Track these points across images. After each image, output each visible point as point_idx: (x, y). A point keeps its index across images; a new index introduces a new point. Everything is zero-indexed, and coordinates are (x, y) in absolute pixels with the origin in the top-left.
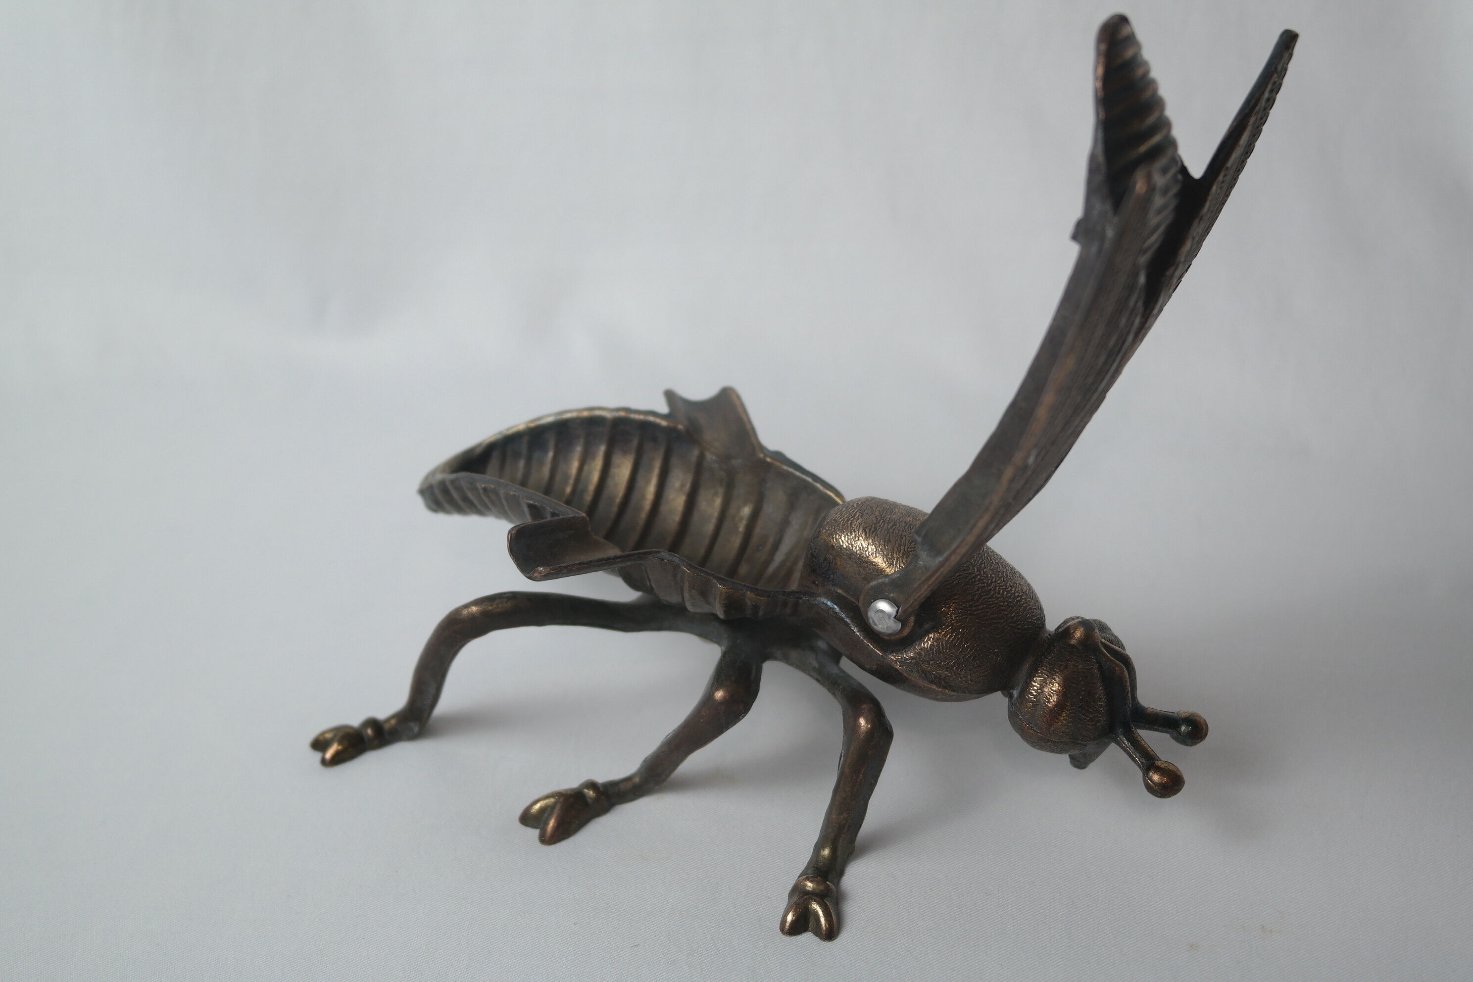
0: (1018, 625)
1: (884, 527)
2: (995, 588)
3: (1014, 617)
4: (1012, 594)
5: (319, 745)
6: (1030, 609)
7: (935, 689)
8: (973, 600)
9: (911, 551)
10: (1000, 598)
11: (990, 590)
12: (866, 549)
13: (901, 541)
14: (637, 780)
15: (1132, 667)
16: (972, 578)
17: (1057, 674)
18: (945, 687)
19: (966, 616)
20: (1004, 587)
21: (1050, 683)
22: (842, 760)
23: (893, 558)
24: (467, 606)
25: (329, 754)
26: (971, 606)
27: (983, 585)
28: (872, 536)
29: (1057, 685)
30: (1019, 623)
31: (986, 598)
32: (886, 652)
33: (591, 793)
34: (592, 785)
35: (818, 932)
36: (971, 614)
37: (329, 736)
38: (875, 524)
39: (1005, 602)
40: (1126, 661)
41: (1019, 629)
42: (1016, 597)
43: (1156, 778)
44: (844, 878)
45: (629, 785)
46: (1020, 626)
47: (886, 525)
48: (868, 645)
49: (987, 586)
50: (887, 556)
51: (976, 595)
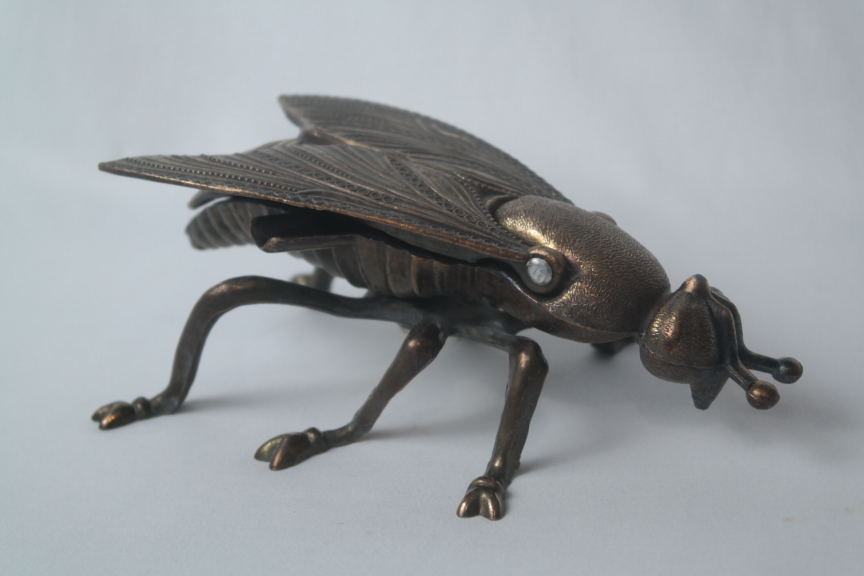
0: (646, 279)
1: (540, 209)
2: (626, 253)
3: (642, 273)
4: (640, 258)
5: (97, 417)
6: (655, 271)
7: (580, 327)
8: (608, 258)
9: (561, 224)
10: (631, 259)
11: (622, 253)
12: (526, 224)
13: (553, 218)
14: (350, 429)
15: (737, 312)
16: (608, 244)
17: (675, 311)
18: (587, 325)
19: (603, 269)
20: (634, 253)
21: (669, 317)
22: (508, 388)
23: (546, 229)
24: (218, 286)
25: (105, 422)
26: (606, 262)
27: (617, 249)
28: (530, 215)
29: (674, 318)
30: (646, 278)
31: (619, 258)
32: (541, 301)
33: (311, 436)
34: (313, 430)
35: (487, 515)
36: (606, 268)
37: (105, 410)
38: (533, 207)
39: (634, 262)
40: (732, 308)
41: (646, 283)
42: (643, 261)
43: (756, 392)
44: (510, 485)
45: (344, 433)
46: (647, 281)
47: (542, 208)
48: (527, 296)
49: (621, 250)
50: (541, 227)
51: (610, 255)
